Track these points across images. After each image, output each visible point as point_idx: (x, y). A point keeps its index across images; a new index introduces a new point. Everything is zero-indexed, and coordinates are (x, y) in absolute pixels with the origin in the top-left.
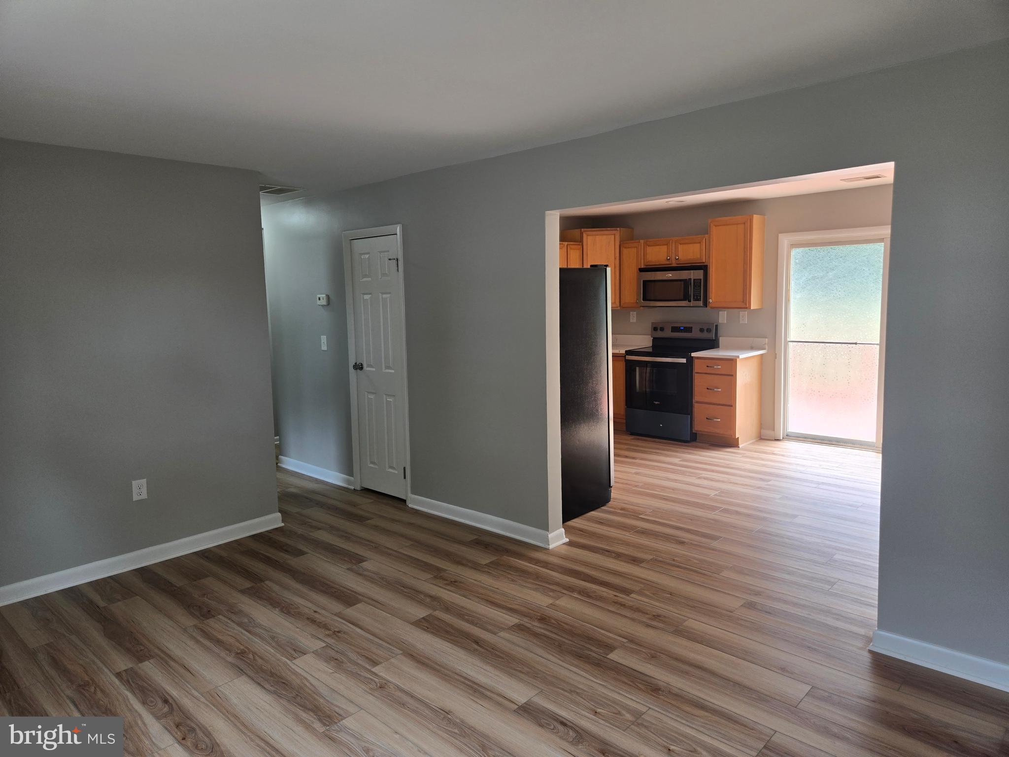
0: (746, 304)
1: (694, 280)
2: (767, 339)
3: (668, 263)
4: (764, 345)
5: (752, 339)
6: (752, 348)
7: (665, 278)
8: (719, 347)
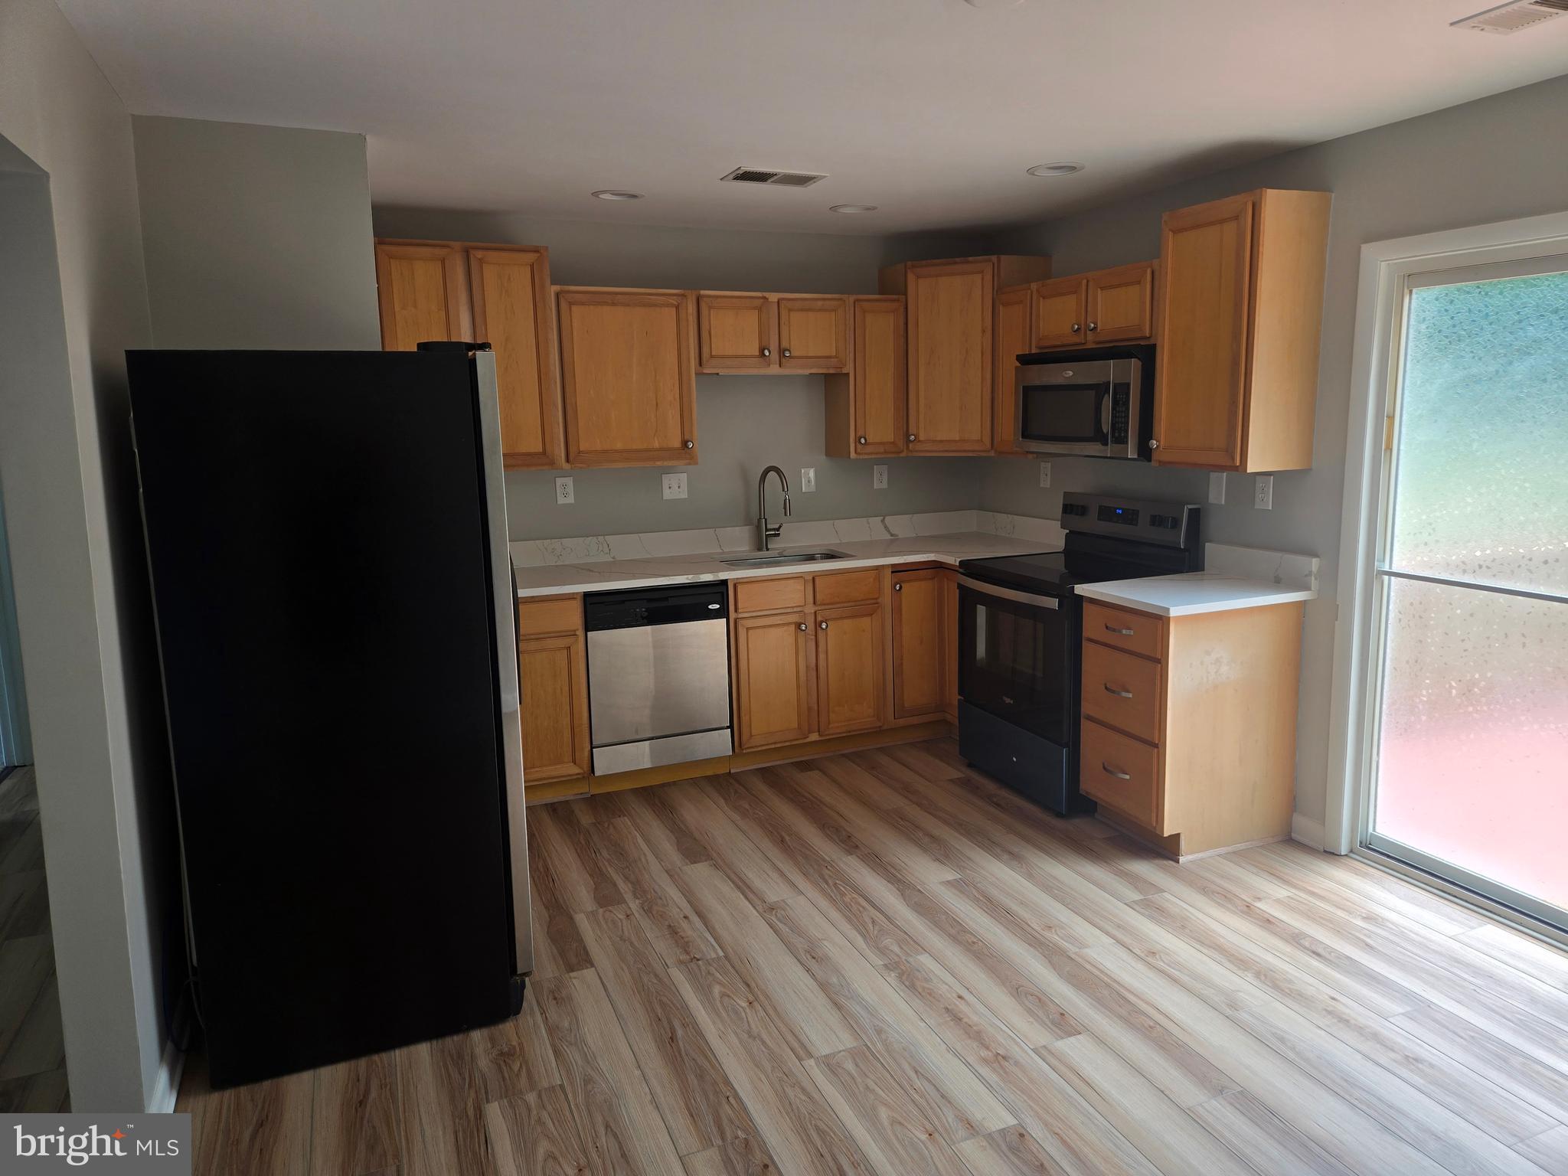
0: (1233, 459)
1: (1115, 386)
2: (1315, 560)
3: (1076, 339)
4: (1306, 576)
5: (1279, 555)
6: (1278, 583)
7: (1060, 381)
8: (1203, 570)
